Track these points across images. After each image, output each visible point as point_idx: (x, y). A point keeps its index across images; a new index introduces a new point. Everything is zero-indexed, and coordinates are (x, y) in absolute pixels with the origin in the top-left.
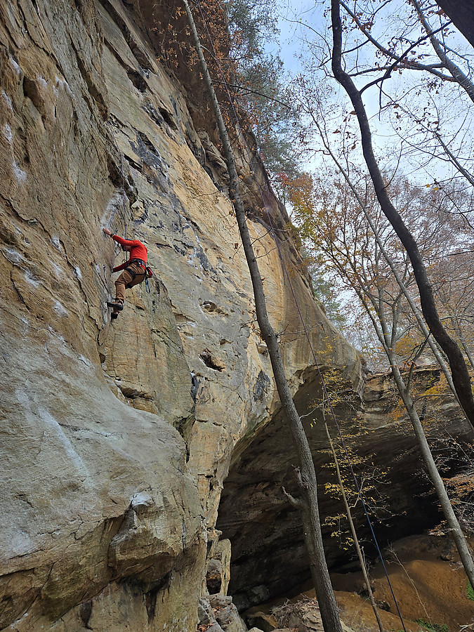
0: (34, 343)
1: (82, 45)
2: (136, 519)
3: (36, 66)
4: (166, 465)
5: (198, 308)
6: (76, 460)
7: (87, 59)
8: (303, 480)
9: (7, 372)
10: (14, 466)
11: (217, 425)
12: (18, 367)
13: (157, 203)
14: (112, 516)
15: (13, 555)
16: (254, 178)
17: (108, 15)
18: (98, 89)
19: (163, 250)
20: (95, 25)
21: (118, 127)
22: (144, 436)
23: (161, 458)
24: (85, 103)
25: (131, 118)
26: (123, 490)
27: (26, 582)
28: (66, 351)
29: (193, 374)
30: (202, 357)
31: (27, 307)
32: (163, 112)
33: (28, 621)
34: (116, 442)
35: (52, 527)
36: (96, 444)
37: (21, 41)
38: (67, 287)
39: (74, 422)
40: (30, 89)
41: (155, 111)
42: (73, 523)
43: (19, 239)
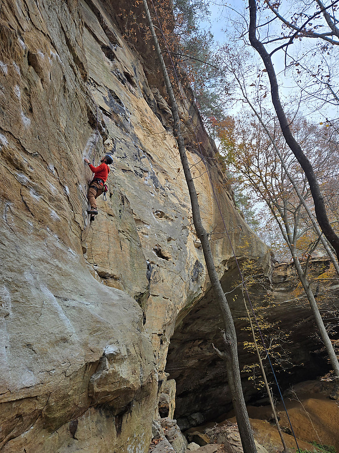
0: (37, 240)
1: (69, 28)
2: (107, 363)
3: (37, 43)
4: (129, 326)
5: (151, 216)
6: (66, 322)
7: (72, 38)
8: (227, 339)
9: (18, 259)
10: (24, 325)
11: (165, 298)
12: (26, 256)
13: (122, 140)
14: (91, 361)
15: (22, 387)
16: (192, 120)
17: (87, 6)
18: (80, 59)
19: (127, 174)
20: (78, 13)
21: (95, 86)
22: (113, 305)
23: (126, 321)
24: (71, 69)
25: (104, 80)
26: (98, 343)
27: (31, 405)
28: (59, 245)
29: (148, 262)
30: (155, 250)
31: (32, 214)
32: (127, 75)
33: (34, 432)
34: (94, 309)
35: (49, 368)
36: (80, 310)
37: (26, 26)
38: (59, 200)
39: (64, 294)
40: (32, 60)
41: (121, 74)
42: (64, 365)
43: (26, 166)
